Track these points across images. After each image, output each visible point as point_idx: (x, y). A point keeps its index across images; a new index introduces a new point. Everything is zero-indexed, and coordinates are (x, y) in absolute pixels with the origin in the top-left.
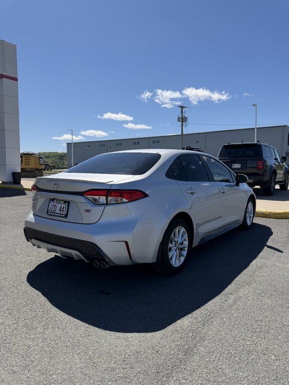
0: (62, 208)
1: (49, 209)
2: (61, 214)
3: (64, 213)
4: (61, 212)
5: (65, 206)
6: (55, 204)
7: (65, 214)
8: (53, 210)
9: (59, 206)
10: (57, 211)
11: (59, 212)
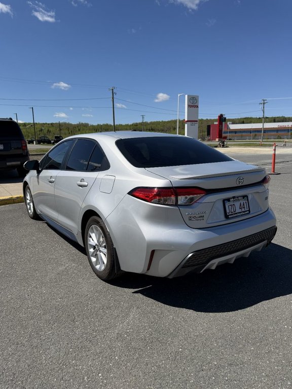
0: (242, 205)
1: (228, 211)
2: (244, 212)
3: (246, 210)
4: (243, 210)
5: (245, 202)
6: (232, 203)
7: (248, 209)
8: (232, 211)
9: (237, 204)
10: (238, 210)
11: (240, 211)
